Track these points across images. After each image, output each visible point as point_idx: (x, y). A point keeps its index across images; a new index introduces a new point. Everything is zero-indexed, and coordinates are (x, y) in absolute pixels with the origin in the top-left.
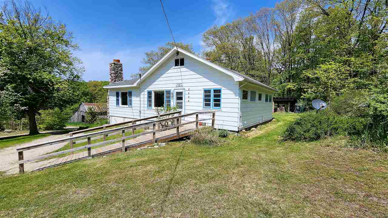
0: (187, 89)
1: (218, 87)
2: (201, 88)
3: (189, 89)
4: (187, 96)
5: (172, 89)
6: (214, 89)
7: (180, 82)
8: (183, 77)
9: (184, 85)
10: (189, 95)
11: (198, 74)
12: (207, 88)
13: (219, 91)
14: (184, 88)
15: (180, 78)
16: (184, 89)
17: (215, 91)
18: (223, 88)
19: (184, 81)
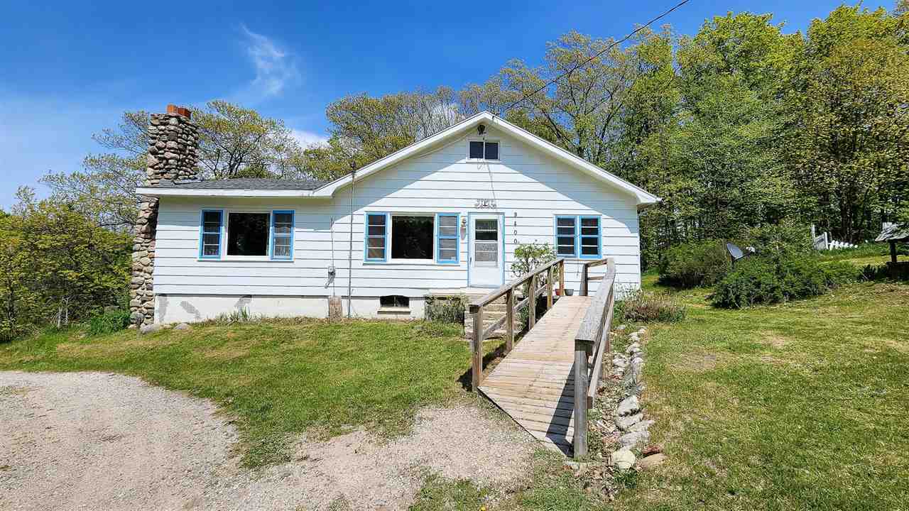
0: (509, 213)
1: (591, 213)
2: (550, 214)
3: (516, 214)
4: (509, 230)
5: (463, 213)
6: (583, 217)
7: (489, 195)
8: (496, 186)
9: (499, 204)
10: (516, 228)
11: (540, 182)
12: (565, 213)
13: (595, 221)
14: (499, 211)
15: (488, 186)
16: (503, 213)
17: (584, 221)
18: (604, 216)
19: (498, 195)
